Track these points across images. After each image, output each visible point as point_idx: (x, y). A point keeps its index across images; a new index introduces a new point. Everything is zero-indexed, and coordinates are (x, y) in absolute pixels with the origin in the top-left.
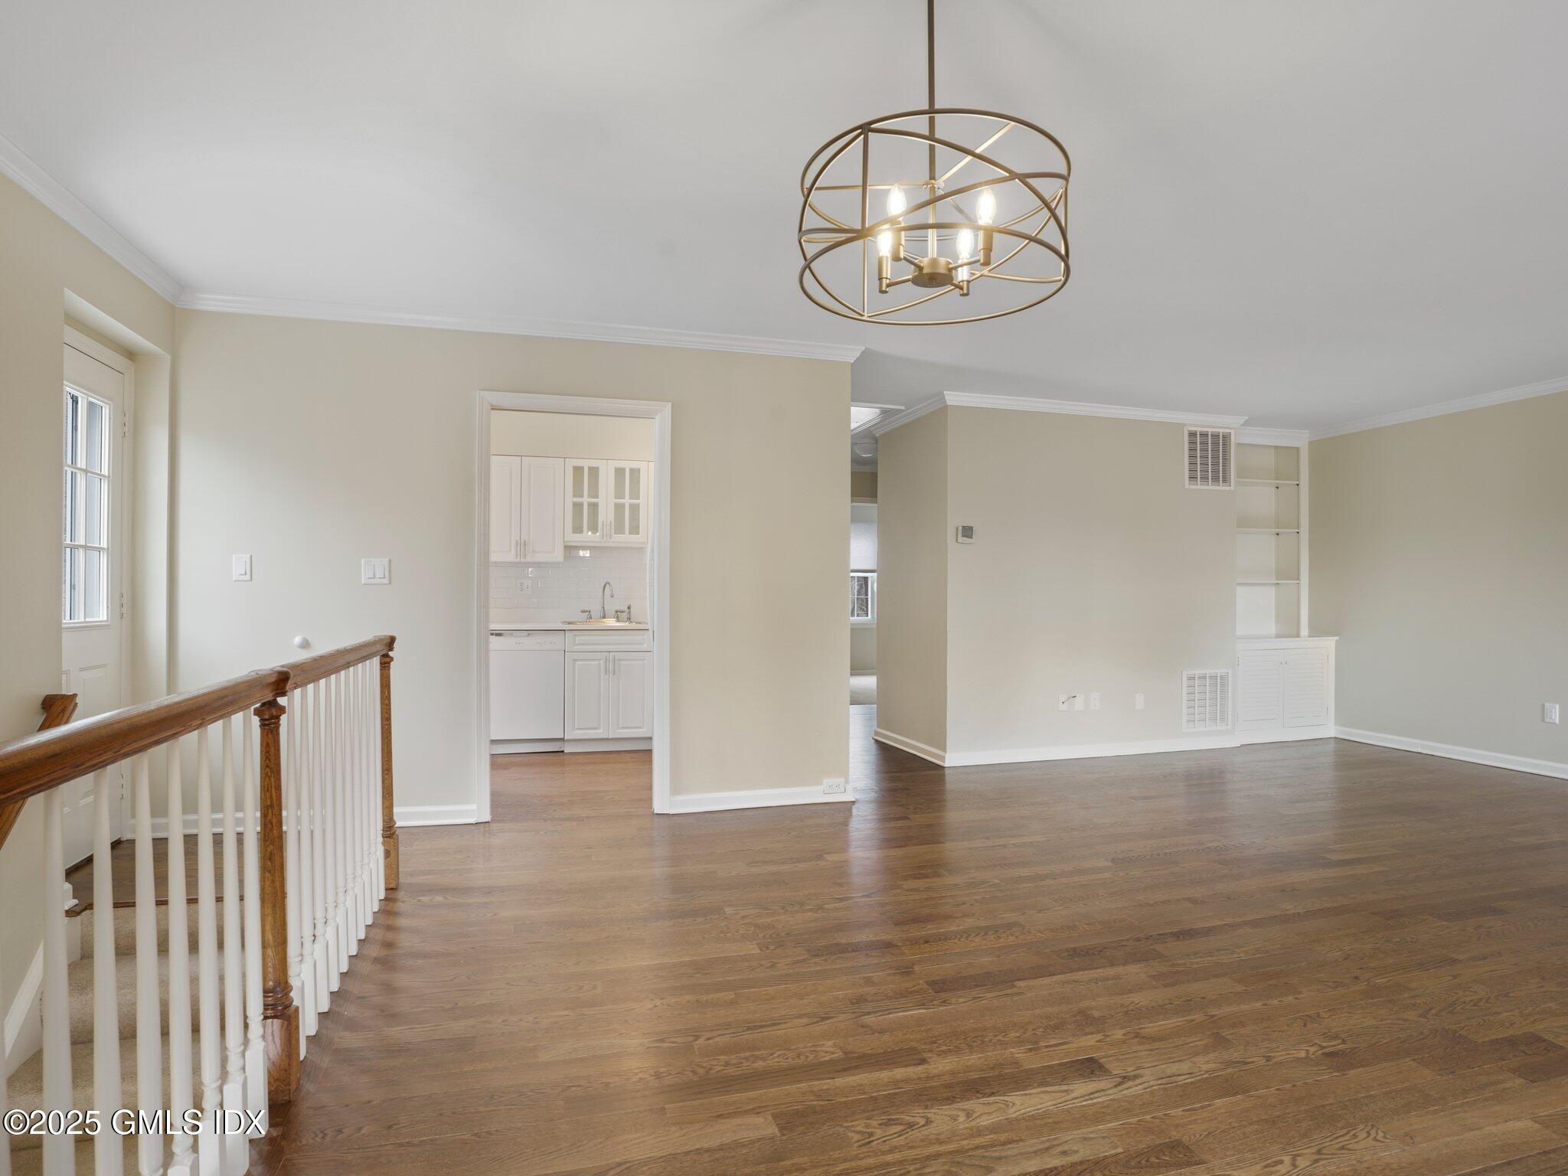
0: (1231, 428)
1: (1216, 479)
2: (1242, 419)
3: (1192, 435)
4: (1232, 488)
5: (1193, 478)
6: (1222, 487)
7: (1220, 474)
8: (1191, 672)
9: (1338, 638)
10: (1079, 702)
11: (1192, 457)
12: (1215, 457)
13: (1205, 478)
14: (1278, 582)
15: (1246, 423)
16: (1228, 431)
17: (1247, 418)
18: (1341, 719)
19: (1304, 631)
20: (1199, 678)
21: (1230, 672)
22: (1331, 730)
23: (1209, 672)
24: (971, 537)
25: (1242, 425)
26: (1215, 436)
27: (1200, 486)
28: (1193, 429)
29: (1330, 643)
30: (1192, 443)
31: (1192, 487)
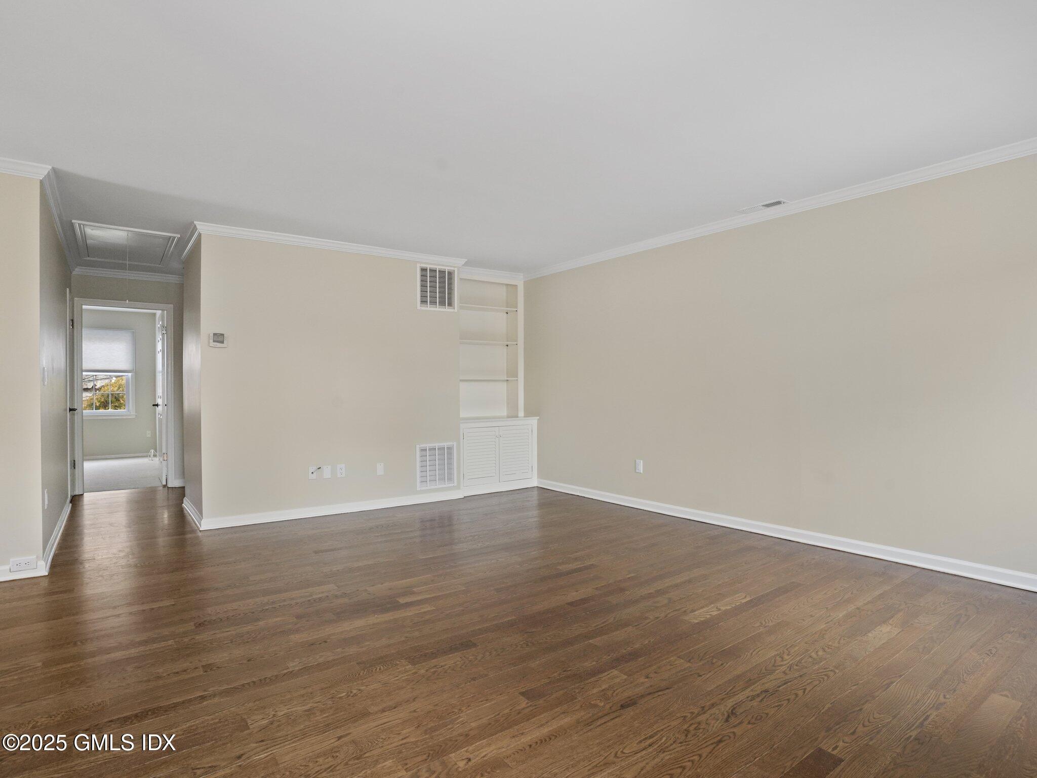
0: (454, 267)
1: (442, 303)
2: (464, 261)
3: (424, 270)
4: (456, 310)
5: (423, 302)
6: (447, 309)
7: (446, 299)
8: (423, 446)
9: (538, 418)
10: (327, 472)
11: (423, 286)
12: (442, 287)
13: (433, 303)
14: (508, 379)
15: (466, 264)
16: (452, 269)
17: (466, 260)
18: (541, 475)
19: (521, 414)
20: (430, 449)
21: (455, 444)
22: (534, 482)
23: (437, 445)
24: (222, 342)
25: (463, 265)
26: (442, 272)
27: (429, 308)
28: (424, 266)
29: (534, 422)
30: (423, 276)
31: (423, 308)
